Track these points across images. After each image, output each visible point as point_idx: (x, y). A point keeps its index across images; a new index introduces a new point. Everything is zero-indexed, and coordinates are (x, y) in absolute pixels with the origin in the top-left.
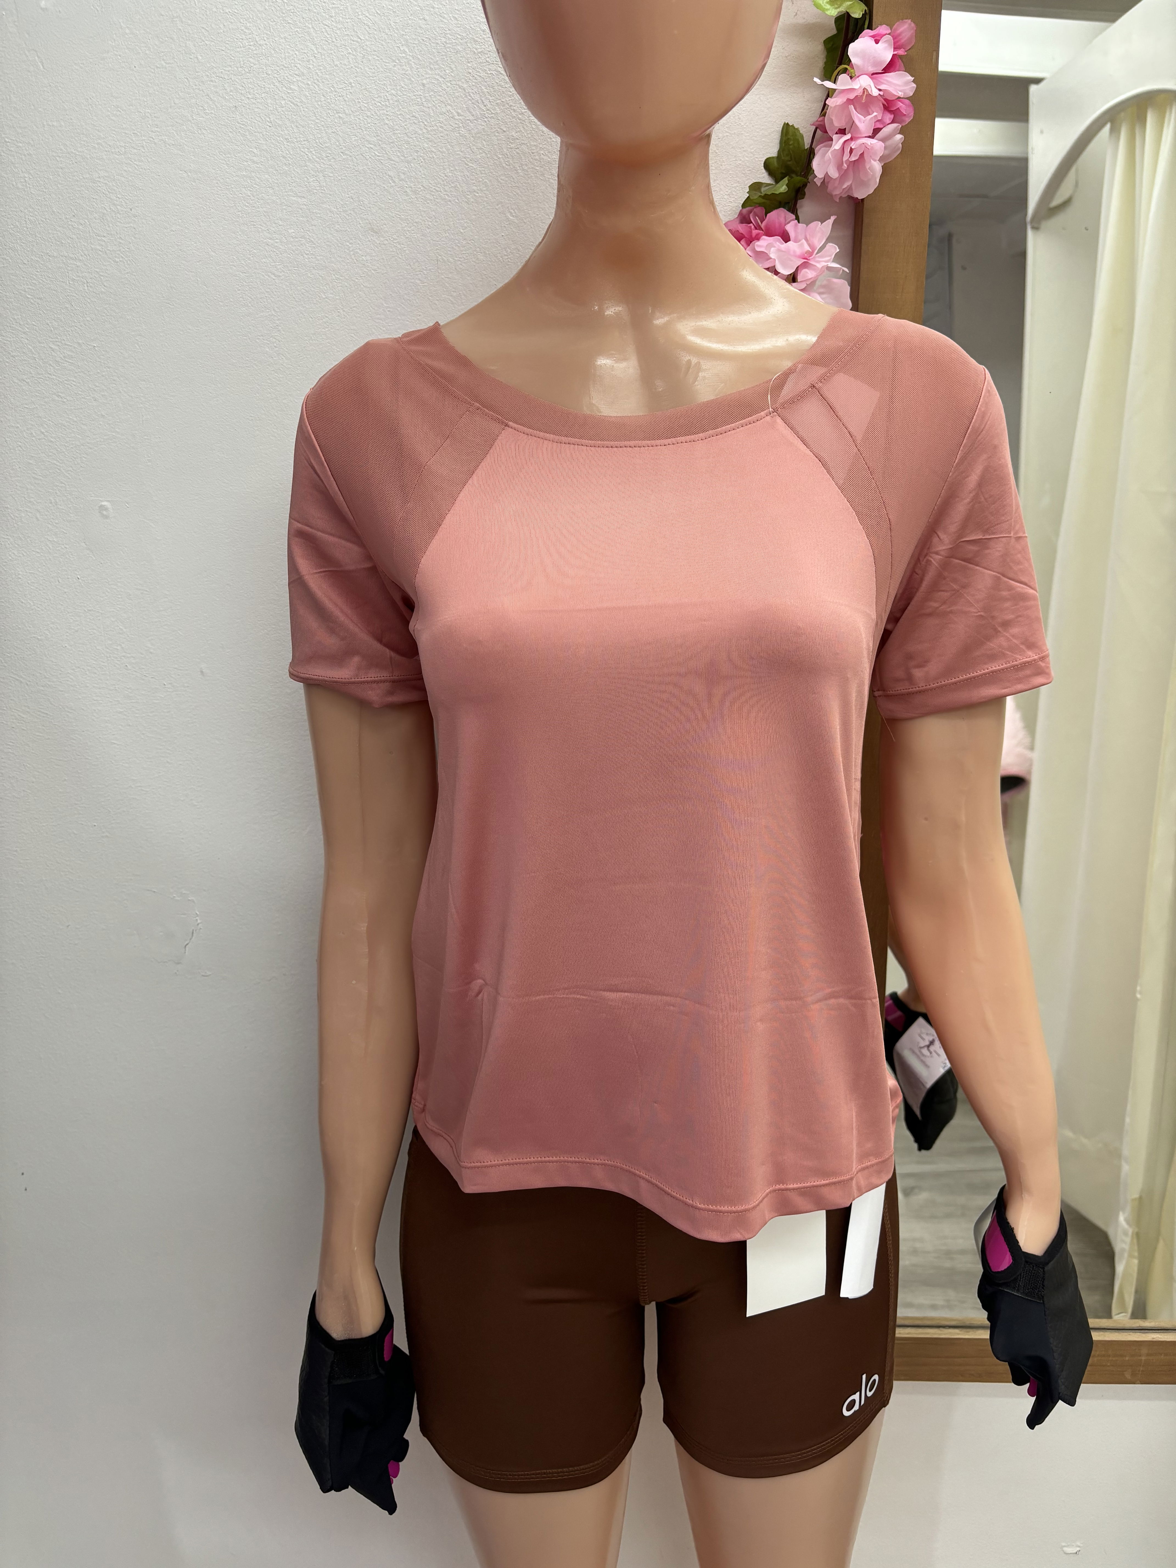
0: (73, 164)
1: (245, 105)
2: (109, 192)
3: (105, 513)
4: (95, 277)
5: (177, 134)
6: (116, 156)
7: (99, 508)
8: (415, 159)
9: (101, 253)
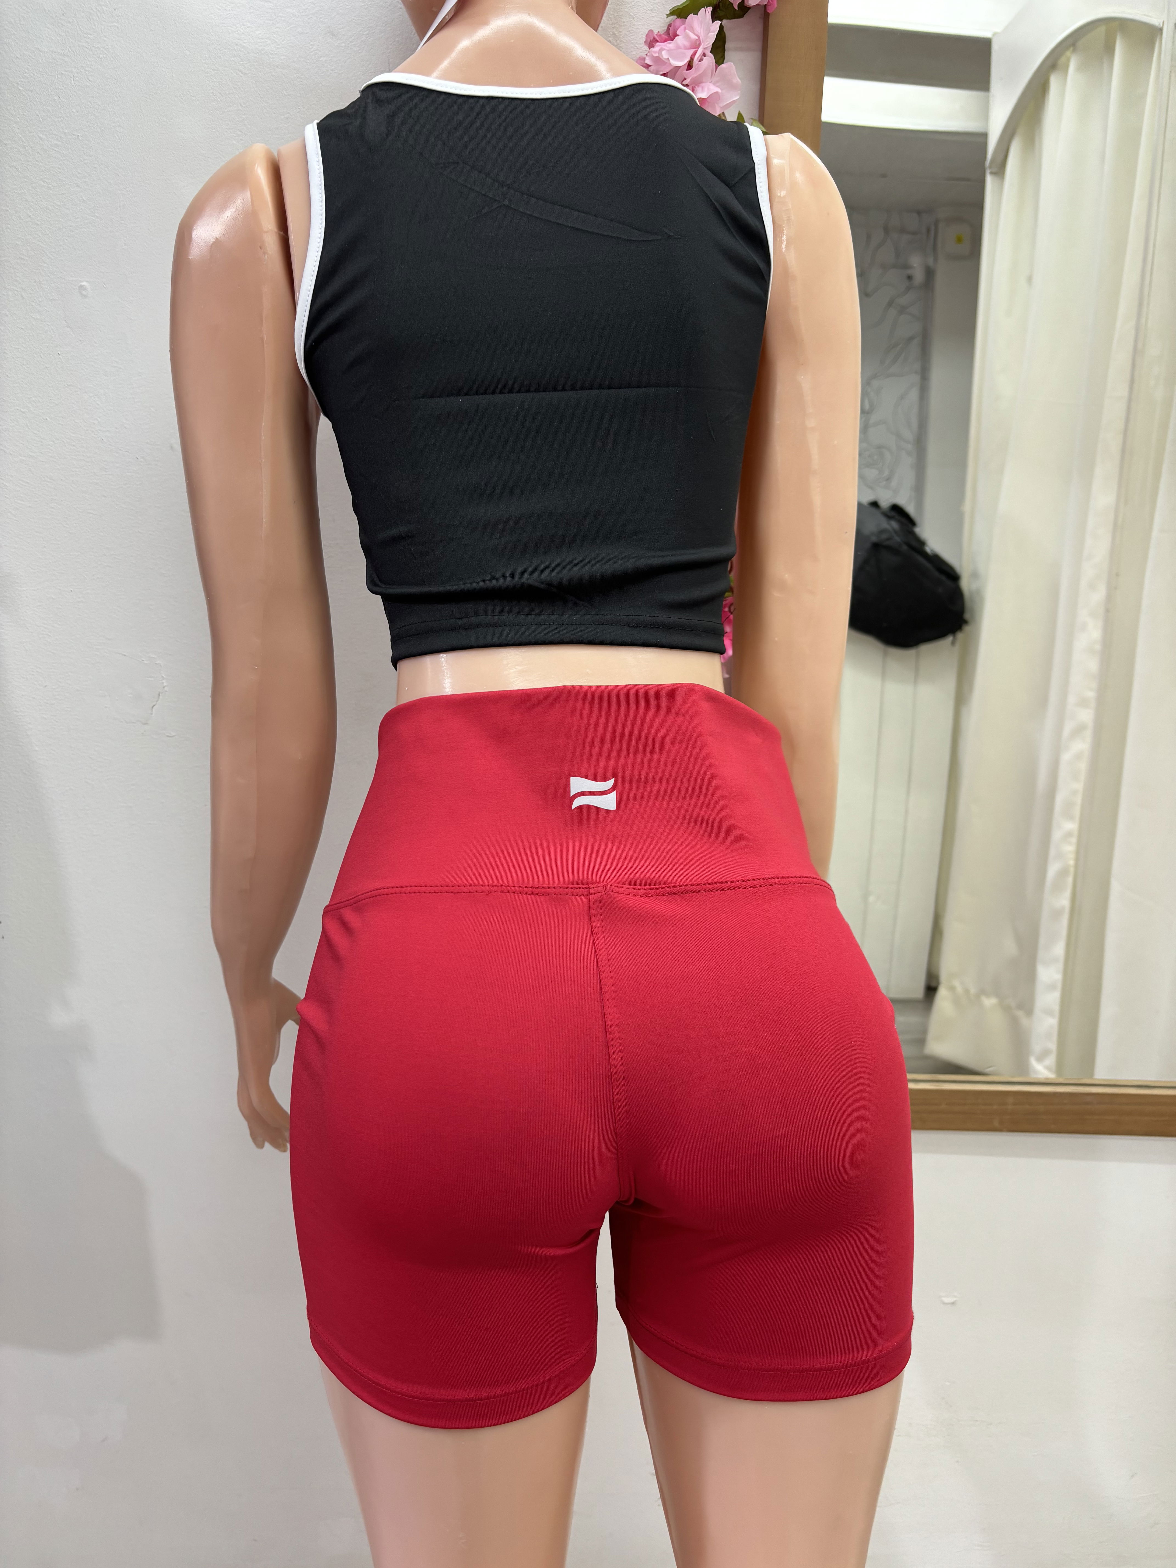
3: (84, 292)
7: (79, 288)
9: (87, 50)
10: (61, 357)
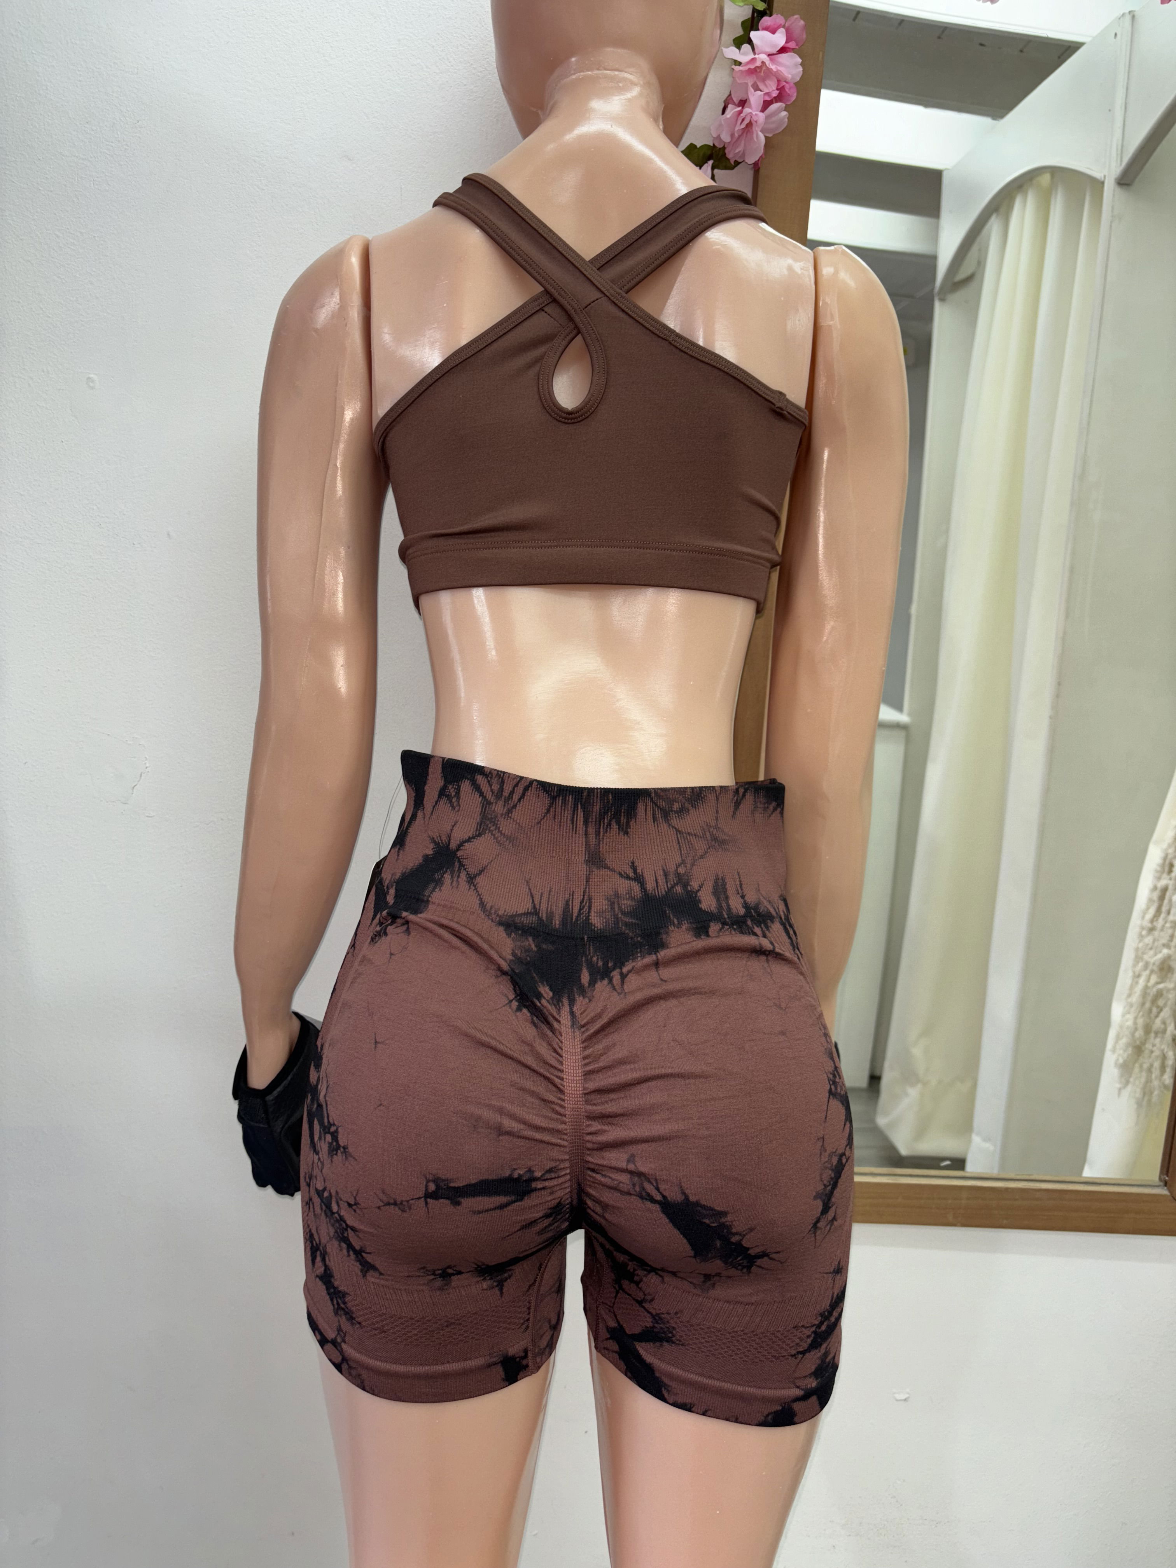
3: (91, 384)
7: (87, 380)
8: (387, 101)
9: (108, 156)
10: (64, 444)
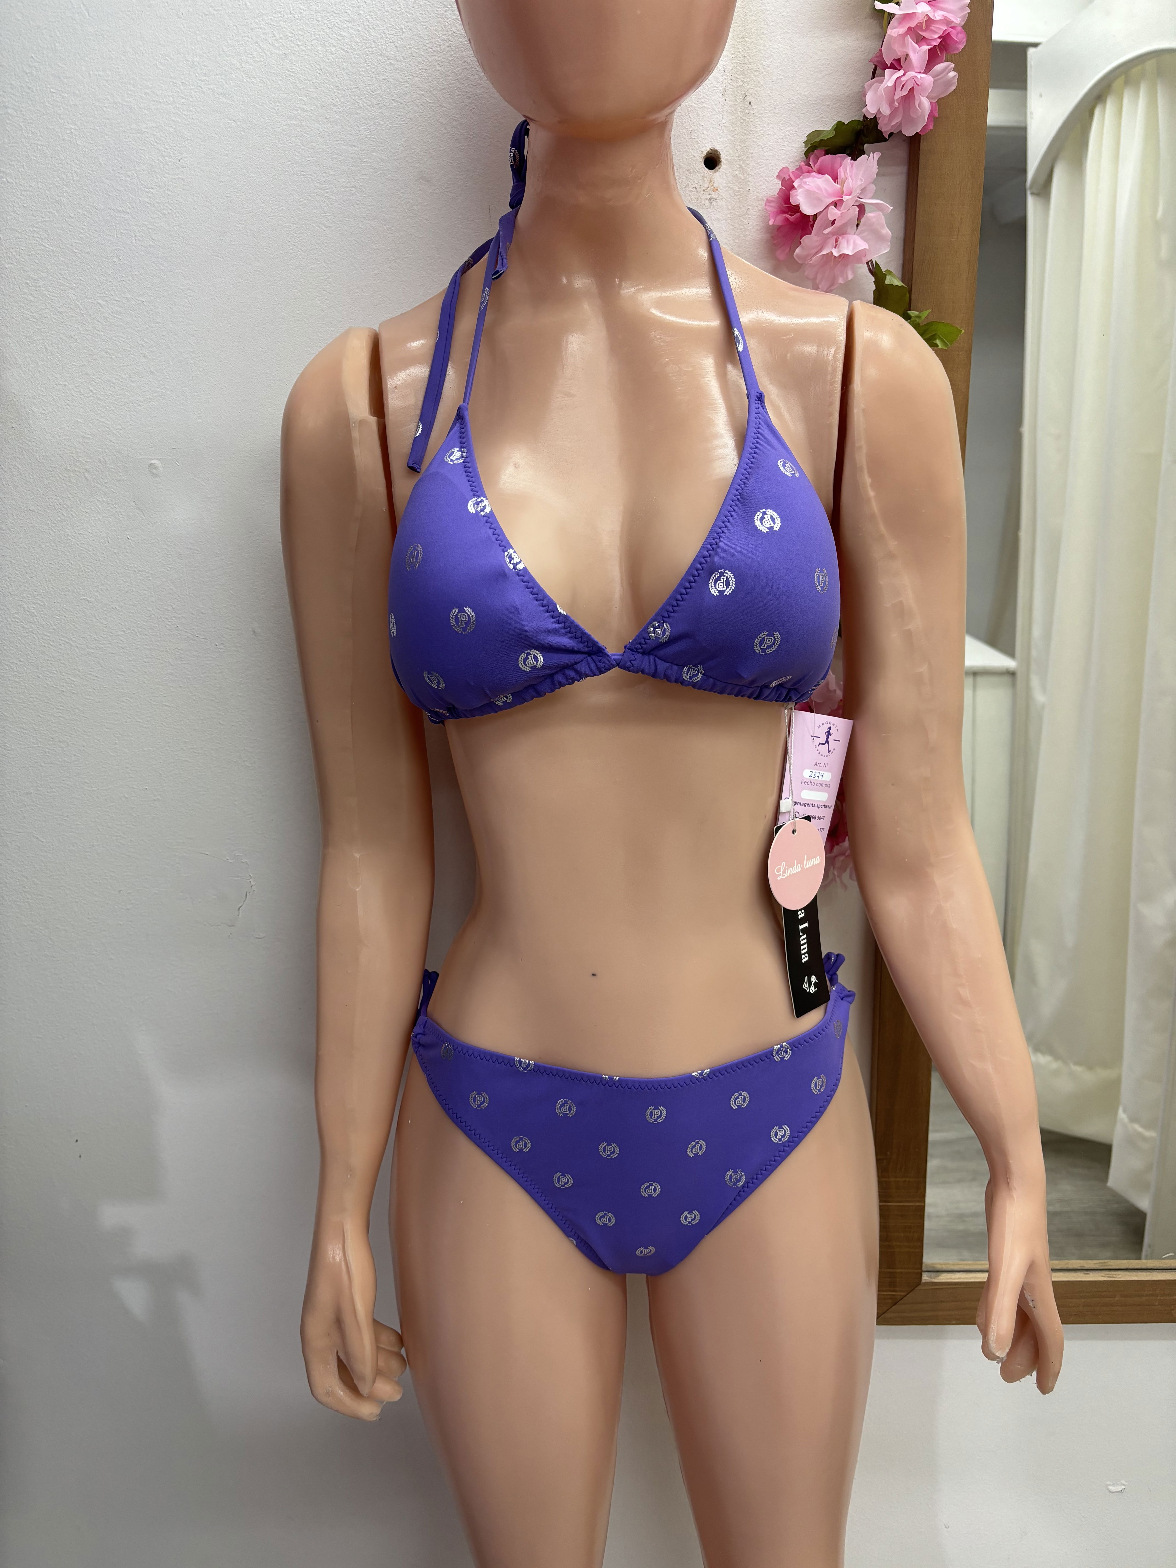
0: (120, 114)
1: (293, 52)
2: (156, 142)
3: (154, 471)
4: (143, 230)
5: (226, 83)
6: (165, 106)
7: (149, 466)
8: (466, 106)
